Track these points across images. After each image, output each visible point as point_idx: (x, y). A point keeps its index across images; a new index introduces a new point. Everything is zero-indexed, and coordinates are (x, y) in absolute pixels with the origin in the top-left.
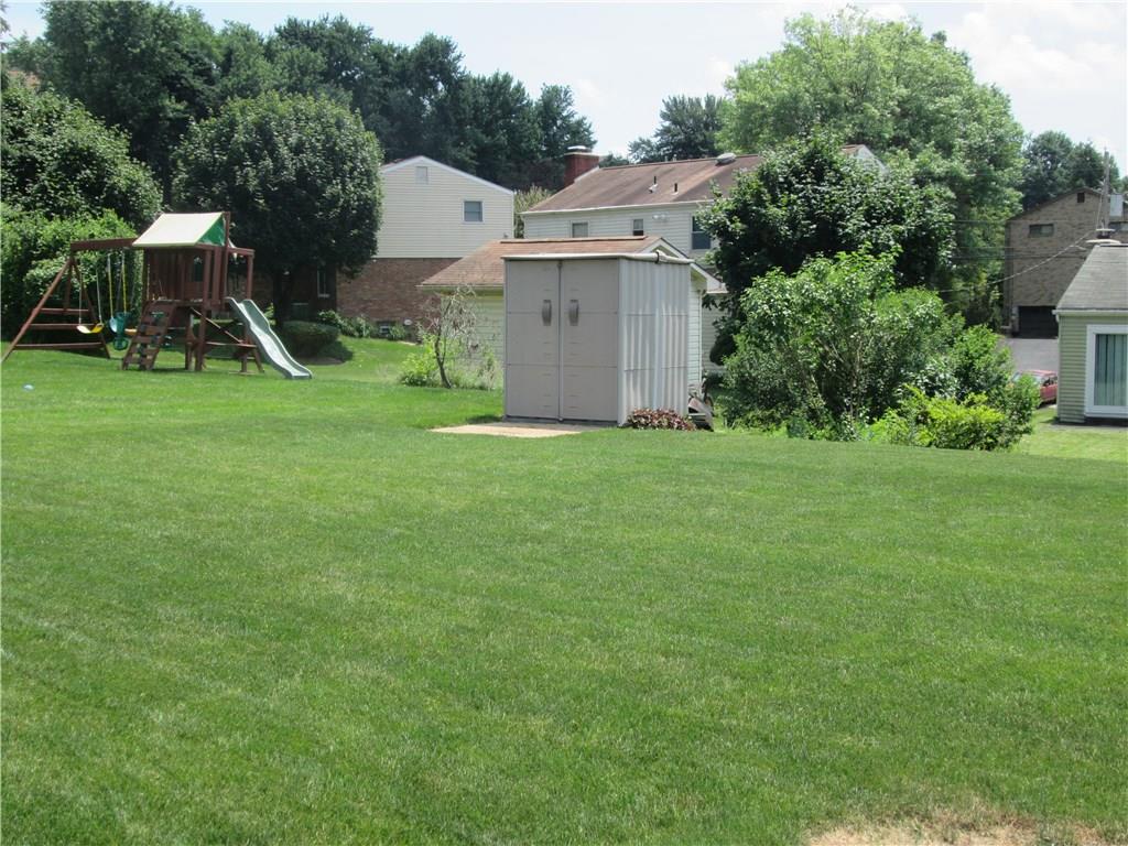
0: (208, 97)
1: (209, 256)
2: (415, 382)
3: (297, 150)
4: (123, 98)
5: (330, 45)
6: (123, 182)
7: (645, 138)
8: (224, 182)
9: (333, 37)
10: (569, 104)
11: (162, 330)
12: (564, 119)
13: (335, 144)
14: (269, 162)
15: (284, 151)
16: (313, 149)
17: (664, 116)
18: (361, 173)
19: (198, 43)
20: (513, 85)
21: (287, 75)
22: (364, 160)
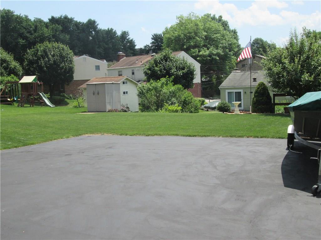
0: (31, 38)
1: (34, 84)
2: (76, 107)
3: (53, 56)
4: (8, 40)
5: (63, 23)
6: (13, 66)
7: (148, 44)
8: (36, 64)
9: (64, 21)
10: (129, 35)
11: (25, 99)
12: (127, 39)
13: (62, 54)
14: (47, 59)
15: (50, 56)
16: (57, 56)
17: (152, 39)
18: (69, 61)
19: (28, 24)
20: (114, 31)
21: (52, 32)
22: (69, 58)
